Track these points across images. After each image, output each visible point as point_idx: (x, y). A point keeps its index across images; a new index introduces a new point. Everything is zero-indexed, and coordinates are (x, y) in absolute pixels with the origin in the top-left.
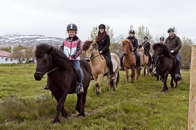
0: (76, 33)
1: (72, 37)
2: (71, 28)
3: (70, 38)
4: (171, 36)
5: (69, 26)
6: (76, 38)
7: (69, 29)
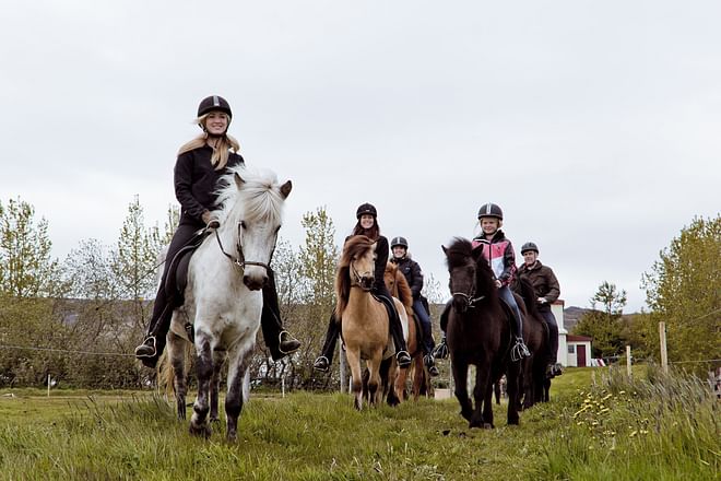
0: (499, 225)
1: (491, 234)
2: (488, 213)
3: (484, 236)
4: (530, 265)
5: (483, 210)
6: (499, 236)
7: (483, 216)
